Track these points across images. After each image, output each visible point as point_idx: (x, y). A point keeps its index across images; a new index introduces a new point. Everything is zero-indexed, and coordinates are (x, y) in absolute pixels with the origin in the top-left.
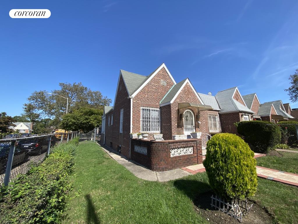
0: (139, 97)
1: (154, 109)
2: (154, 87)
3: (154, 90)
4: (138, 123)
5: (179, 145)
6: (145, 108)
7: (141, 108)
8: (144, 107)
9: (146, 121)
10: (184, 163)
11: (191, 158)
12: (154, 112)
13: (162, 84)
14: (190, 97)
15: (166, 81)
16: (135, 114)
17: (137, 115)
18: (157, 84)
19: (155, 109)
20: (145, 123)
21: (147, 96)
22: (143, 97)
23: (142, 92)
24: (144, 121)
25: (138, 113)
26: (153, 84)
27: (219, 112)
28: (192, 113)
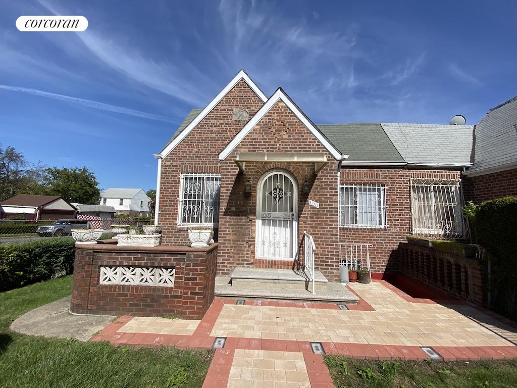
0: (177, 153)
1: (210, 176)
2: (215, 129)
3: (214, 135)
4: (173, 206)
5: (125, 259)
6: (189, 175)
7: (182, 176)
8: (187, 173)
9: (190, 202)
10: (136, 305)
11: (161, 296)
12: (211, 182)
13: (235, 118)
14: (286, 136)
15: (247, 110)
16: (167, 188)
17: (171, 191)
18: (222, 122)
19: (215, 176)
20: (187, 207)
21: (196, 150)
22: (188, 153)
23: (185, 144)
24: (185, 202)
25: (173, 186)
26: (213, 121)
27: (465, 172)
28: (290, 178)
